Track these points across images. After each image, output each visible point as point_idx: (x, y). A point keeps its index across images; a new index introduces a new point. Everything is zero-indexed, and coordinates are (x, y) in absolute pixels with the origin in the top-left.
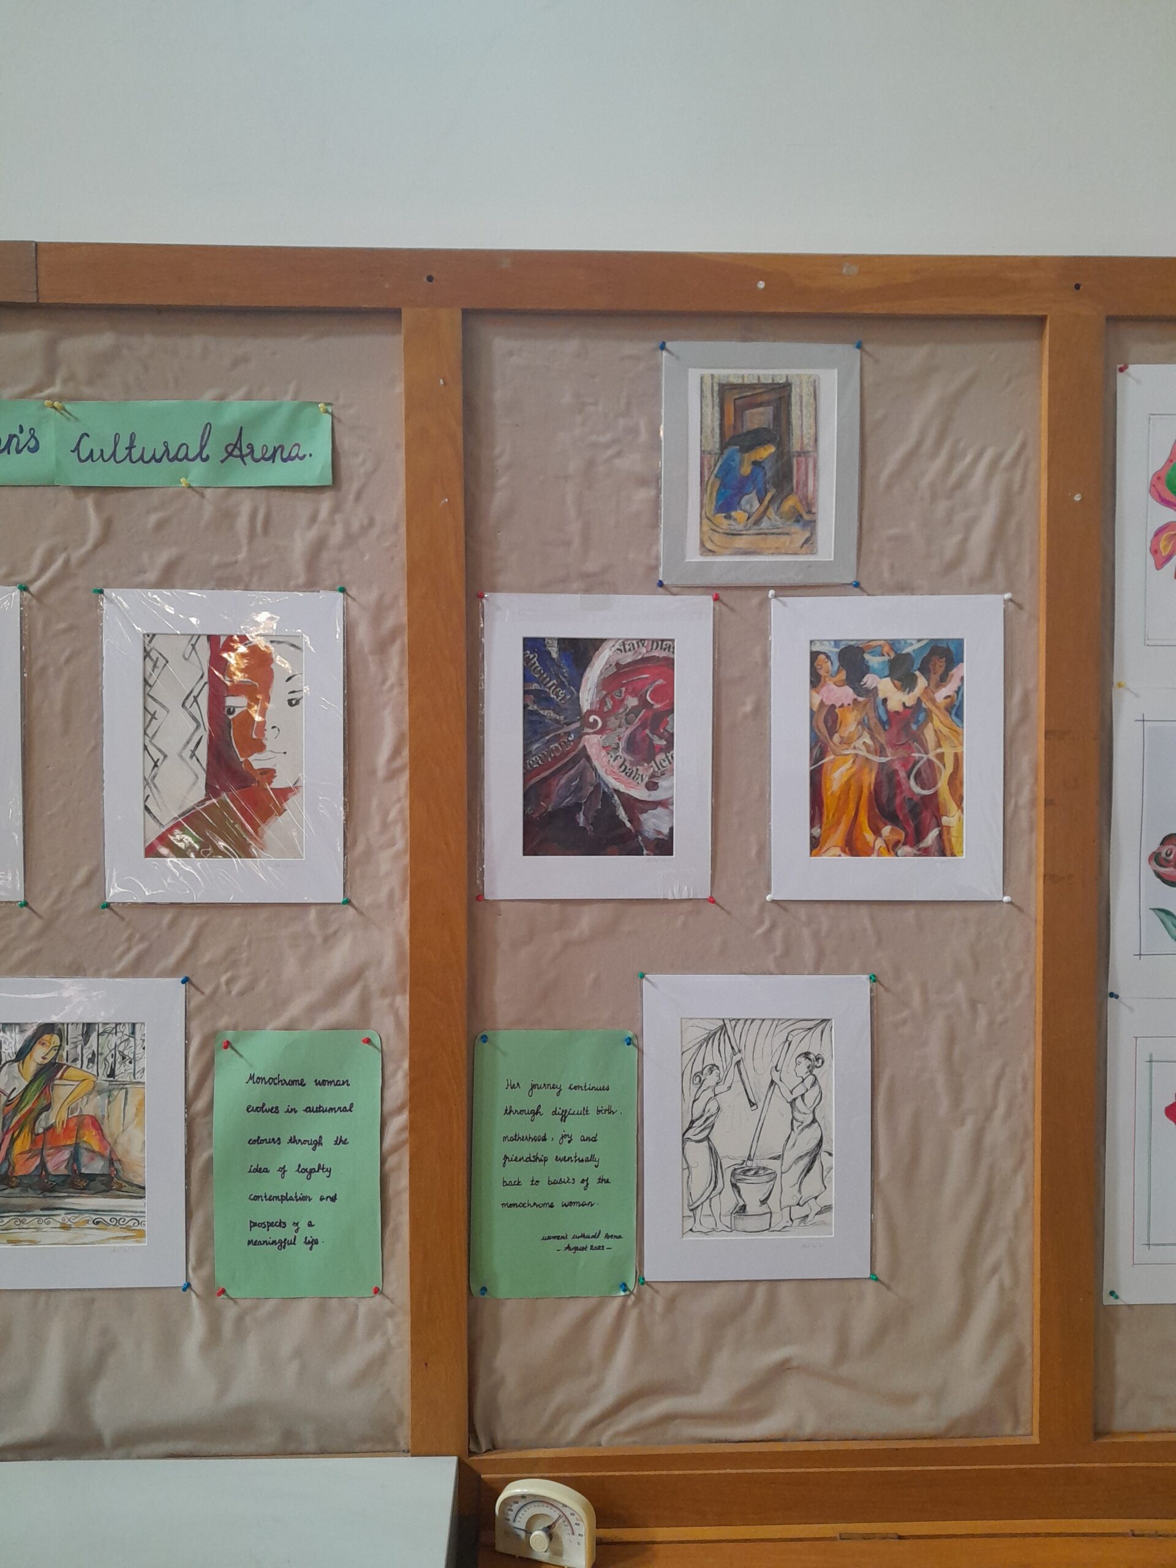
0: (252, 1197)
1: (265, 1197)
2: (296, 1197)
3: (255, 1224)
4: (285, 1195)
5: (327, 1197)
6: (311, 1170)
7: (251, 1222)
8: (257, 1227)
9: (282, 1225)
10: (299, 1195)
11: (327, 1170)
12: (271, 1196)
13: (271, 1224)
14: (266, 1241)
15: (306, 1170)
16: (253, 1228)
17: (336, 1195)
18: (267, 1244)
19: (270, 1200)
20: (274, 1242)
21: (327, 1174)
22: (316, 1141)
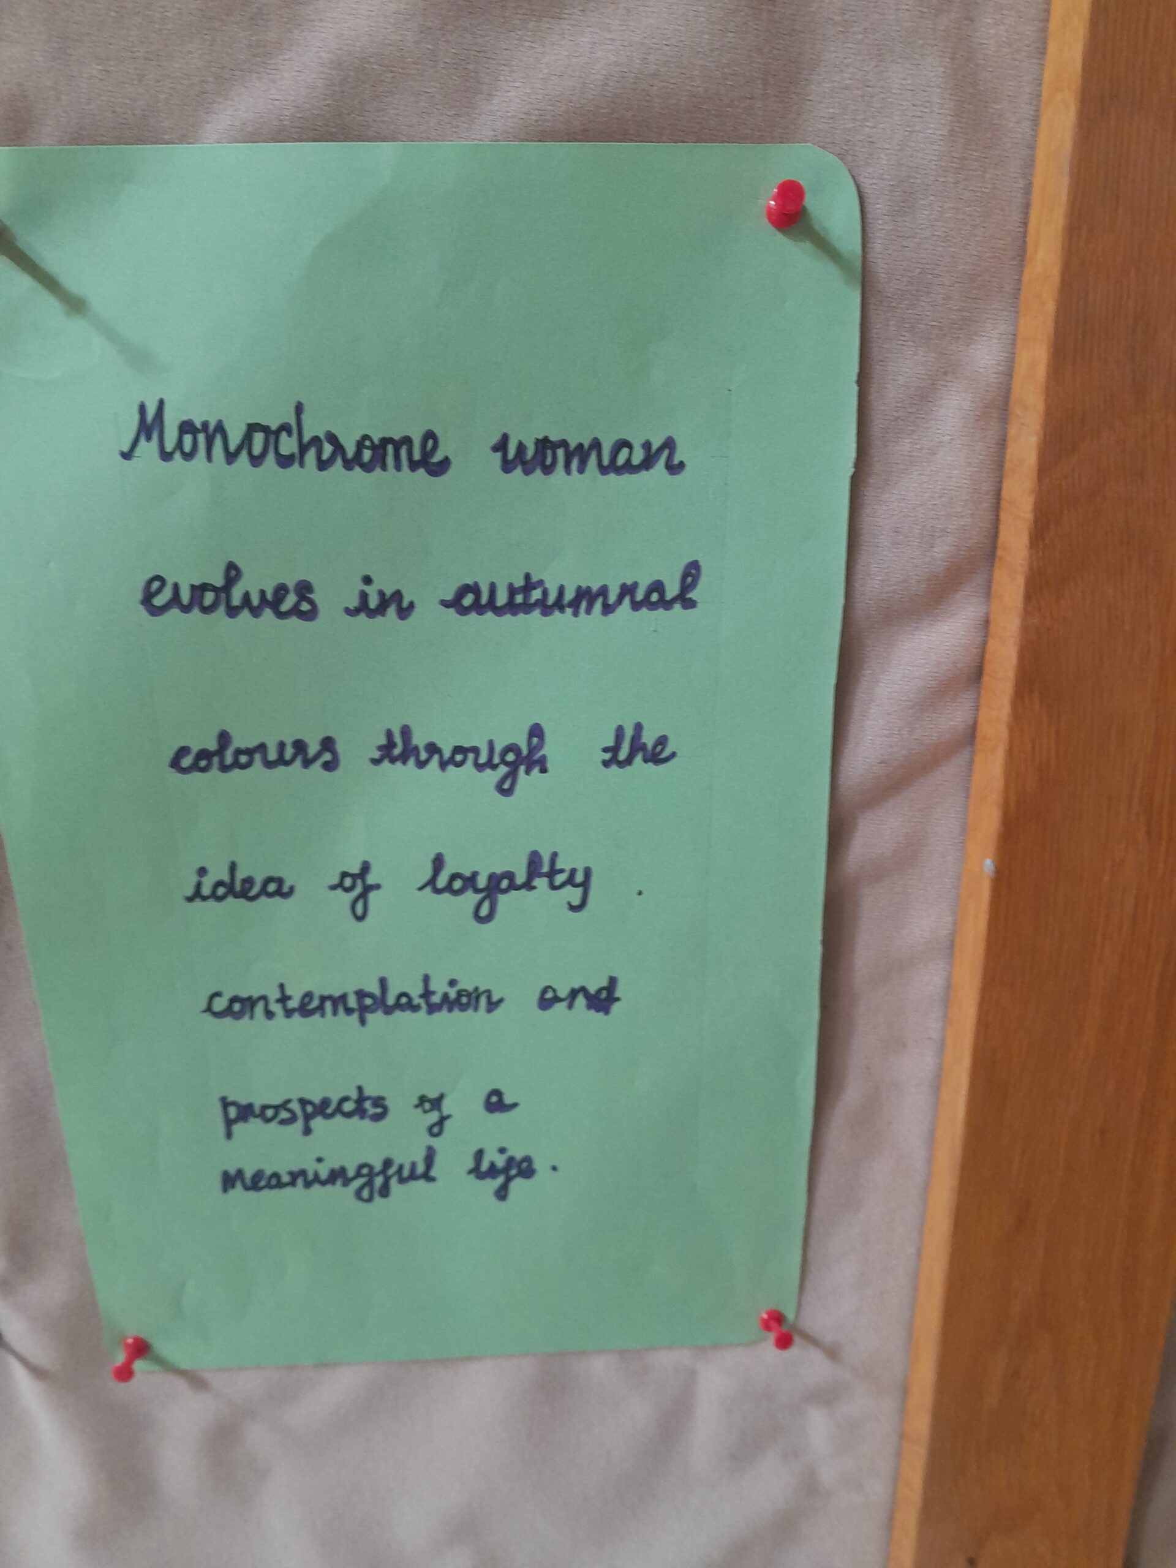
0: (220, 1004)
1: (284, 999)
2: (427, 994)
3: (246, 1112)
4: (376, 990)
5: (574, 993)
6: (494, 881)
7: (225, 1103)
8: (255, 1124)
9: (372, 1111)
10: (439, 987)
11: (570, 881)
12: (309, 995)
13: (322, 1109)
14: (303, 1173)
15: (470, 881)
16: (237, 1128)
17: (613, 981)
18: (308, 1184)
19: (304, 1010)
20: (337, 1175)
21: (573, 895)
22: (512, 748)
